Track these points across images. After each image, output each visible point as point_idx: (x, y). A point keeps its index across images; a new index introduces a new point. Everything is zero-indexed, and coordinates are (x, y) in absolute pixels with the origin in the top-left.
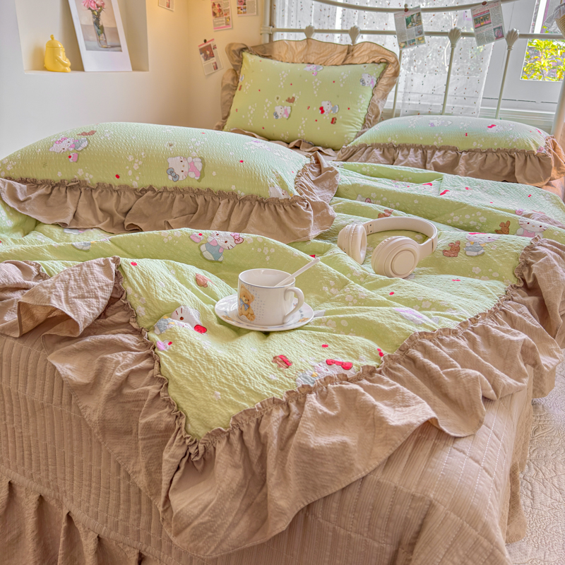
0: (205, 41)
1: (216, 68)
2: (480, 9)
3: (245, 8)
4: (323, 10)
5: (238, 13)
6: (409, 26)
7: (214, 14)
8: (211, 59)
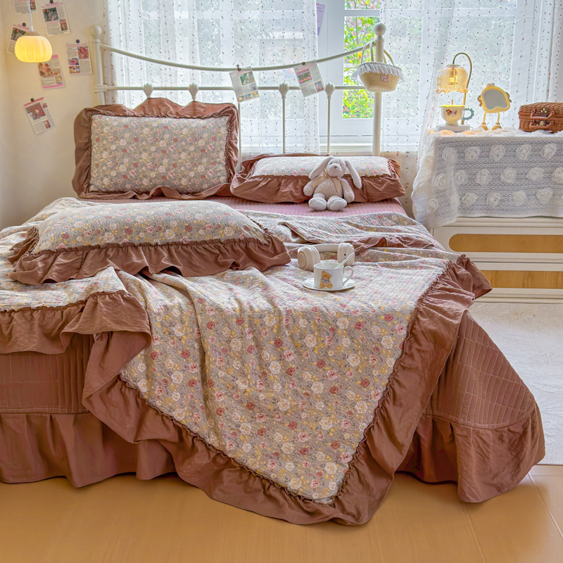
1: (48, 126)
2: (301, 68)
3: (78, 68)
4: (163, 70)
6: (244, 83)
8: (42, 118)
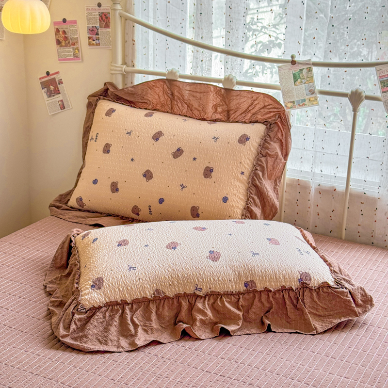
0: (48, 73)
1: (63, 107)
3: (98, 39)
5: (90, 44)
6: (297, 83)
7: (59, 42)
8: (57, 96)
